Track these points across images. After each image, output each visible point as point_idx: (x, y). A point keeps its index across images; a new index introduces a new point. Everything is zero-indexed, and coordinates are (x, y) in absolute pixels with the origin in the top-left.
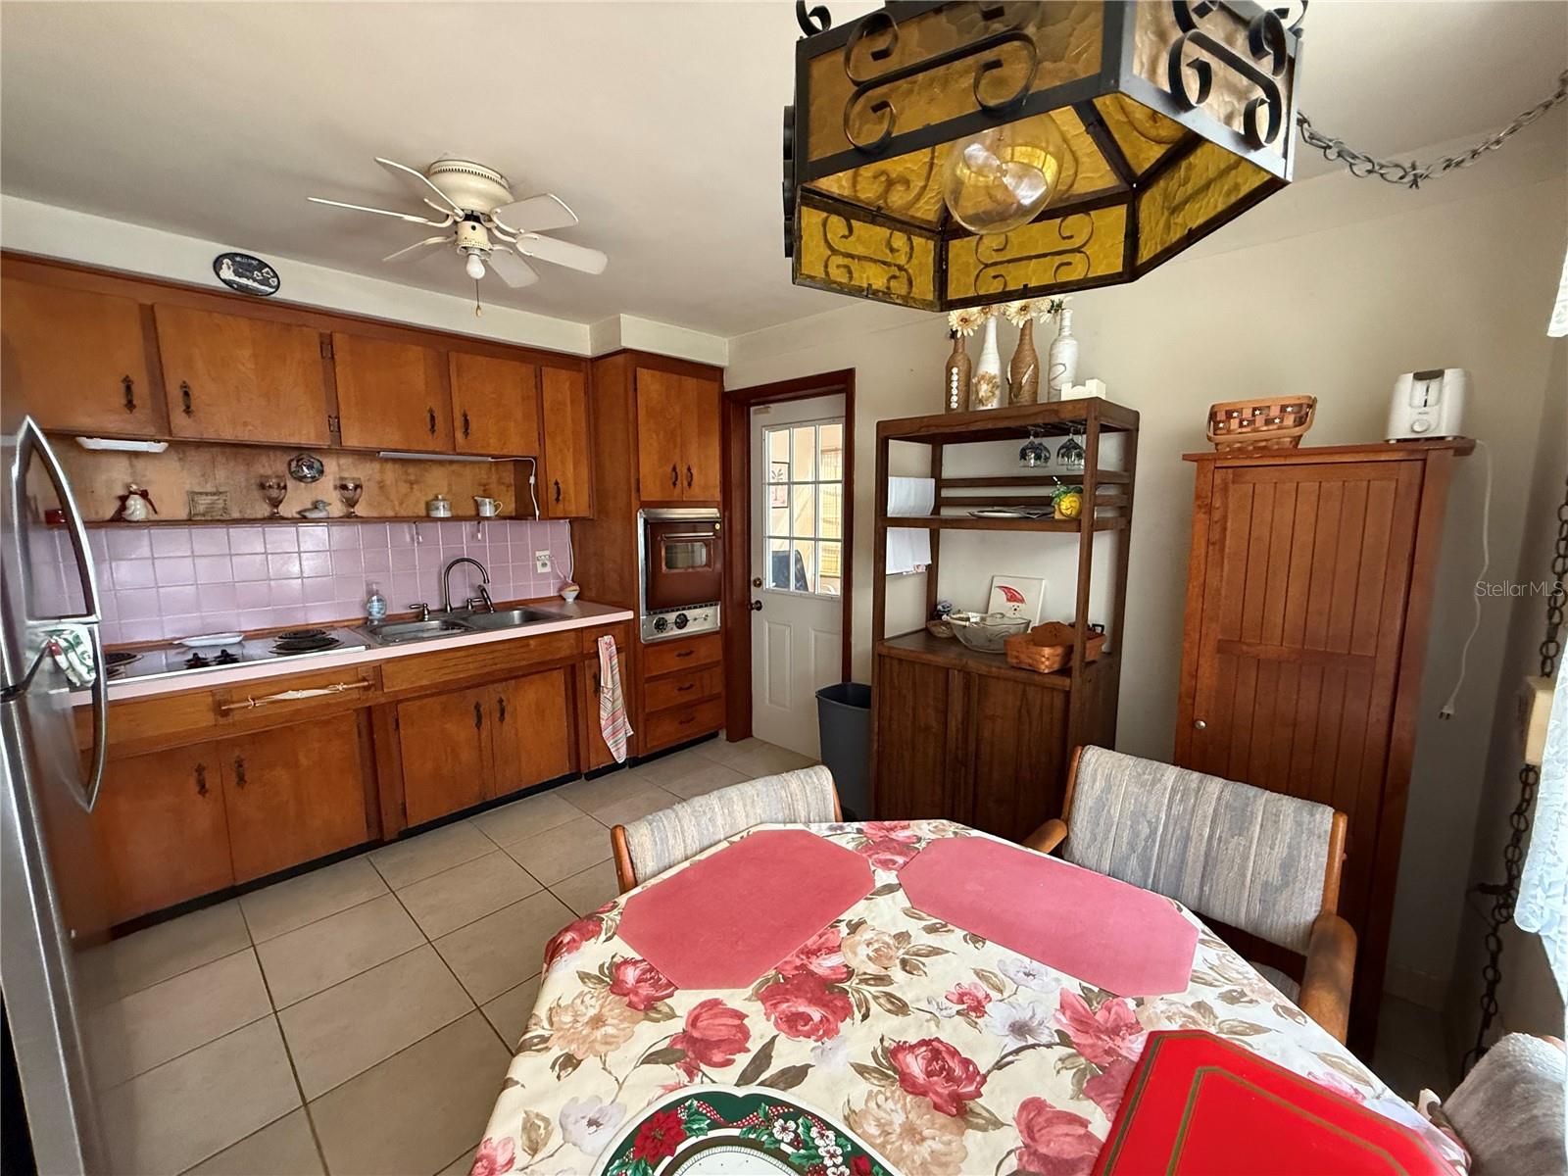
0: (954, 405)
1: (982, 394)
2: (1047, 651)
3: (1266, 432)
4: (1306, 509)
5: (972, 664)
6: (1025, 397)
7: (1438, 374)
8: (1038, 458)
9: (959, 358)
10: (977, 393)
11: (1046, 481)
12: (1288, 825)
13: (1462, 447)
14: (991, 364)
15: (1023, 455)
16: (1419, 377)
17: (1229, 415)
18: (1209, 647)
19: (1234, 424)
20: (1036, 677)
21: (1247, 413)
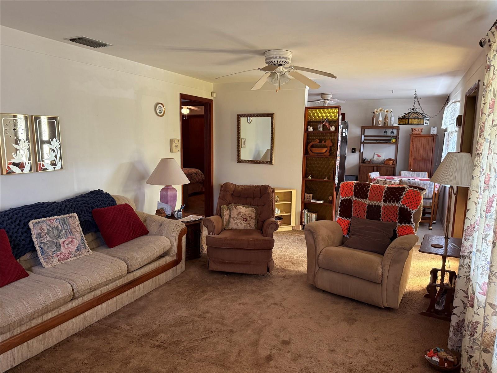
0: (374, 124)
1: (379, 123)
2: (391, 162)
3: (418, 132)
4: (423, 141)
5: (379, 165)
6: (386, 125)
7: (435, 127)
8: (387, 133)
9: (375, 117)
10: (378, 123)
11: (390, 137)
12: (423, 175)
13: (437, 135)
14: (381, 119)
15: (384, 132)
16: (433, 127)
17: (414, 130)
18: (412, 159)
19: (415, 131)
20: (389, 166)
21: (416, 130)
